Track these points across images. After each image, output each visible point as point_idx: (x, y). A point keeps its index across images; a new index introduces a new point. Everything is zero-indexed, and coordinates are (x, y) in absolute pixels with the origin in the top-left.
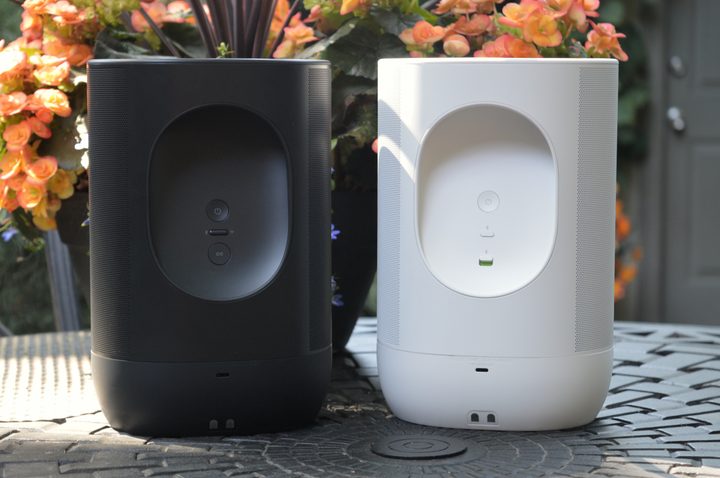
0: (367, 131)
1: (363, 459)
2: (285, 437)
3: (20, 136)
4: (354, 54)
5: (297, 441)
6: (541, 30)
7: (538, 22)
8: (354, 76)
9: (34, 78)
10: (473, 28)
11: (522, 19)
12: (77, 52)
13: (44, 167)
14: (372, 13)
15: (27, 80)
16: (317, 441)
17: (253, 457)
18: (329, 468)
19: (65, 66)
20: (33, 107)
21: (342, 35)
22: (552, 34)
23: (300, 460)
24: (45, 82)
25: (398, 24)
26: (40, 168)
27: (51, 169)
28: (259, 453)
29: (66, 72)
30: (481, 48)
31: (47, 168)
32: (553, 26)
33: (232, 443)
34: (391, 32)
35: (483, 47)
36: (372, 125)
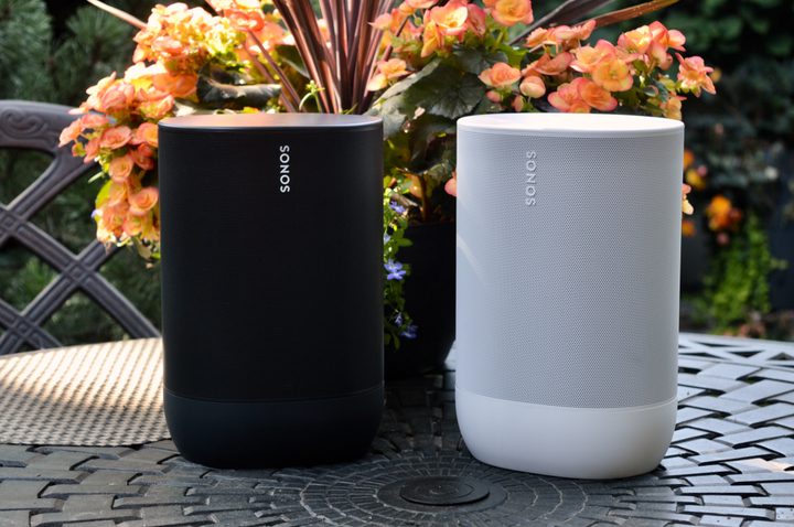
0: (444, 170)
1: (388, 503)
2: (330, 473)
3: (123, 168)
4: (437, 91)
5: (338, 478)
6: (612, 75)
7: (609, 67)
8: (434, 115)
9: (140, 111)
10: (554, 67)
11: (595, 63)
12: (183, 84)
13: (146, 196)
14: (455, 53)
15: (134, 112)
16: (356, 479)
17: (289, 496)
18: (351, 513)
19: (169, 99)
20: (136, 141)
21: (426, 74)
22: (623, 78)
23: (331, 501)
24: (149, 115)
25: (481, 63)
26: (142, 198)
27: (151, 200)
28: (297, 492)
29: (170, 105)
30: (556, 90)
31: (148, 198)
32: (624, 70)
33: (279, 479)
34: (472, 71)
35: (559, 88)
36: (450, 163)
